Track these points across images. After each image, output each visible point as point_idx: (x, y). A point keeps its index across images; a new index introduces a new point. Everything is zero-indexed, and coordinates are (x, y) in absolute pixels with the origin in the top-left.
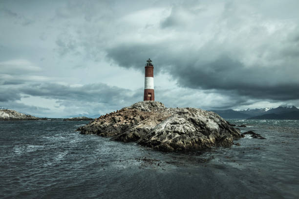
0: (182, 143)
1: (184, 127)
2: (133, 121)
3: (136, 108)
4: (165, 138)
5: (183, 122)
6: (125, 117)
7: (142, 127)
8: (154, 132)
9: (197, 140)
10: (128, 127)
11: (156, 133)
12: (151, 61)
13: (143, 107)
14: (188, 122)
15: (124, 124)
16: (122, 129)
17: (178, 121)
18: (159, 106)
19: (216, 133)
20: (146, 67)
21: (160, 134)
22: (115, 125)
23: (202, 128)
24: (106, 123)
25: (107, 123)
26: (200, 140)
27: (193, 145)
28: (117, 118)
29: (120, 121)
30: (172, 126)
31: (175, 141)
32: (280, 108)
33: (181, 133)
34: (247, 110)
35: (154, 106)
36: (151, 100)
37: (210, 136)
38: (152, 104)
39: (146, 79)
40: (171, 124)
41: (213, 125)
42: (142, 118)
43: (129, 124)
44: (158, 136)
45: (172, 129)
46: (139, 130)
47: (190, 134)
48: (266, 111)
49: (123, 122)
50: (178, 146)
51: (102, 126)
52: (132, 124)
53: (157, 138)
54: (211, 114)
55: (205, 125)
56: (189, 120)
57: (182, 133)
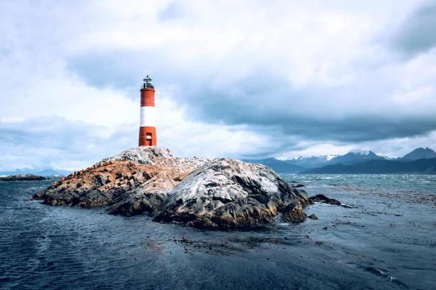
0: (230, 216)
1: (229, 191)
2: (132, 181)
3: (129, 159)
4: (201, 210)
5: (224, 182)
6: (117, 174)
7: (152, 192)
8: (181, 200)
9: (252, 212)
10: (124, 191)
11: (184, 200)
12: (150, 80)
13: (140, 158)
14: (232, 182)
15: (116, 186)
16: (114, 195)
17: (217, 182)
18: (165, 154)
19: (276, 198)
20: (142, 90)
21: (192, 202)
22: (102, 189)
23: (254, 192)
24: (85, 186)
25: (87, 186)
26: (255, 211)
27: (247, 218)
28: (104, 176)
29: (108, 181)
30: (208, 189)
31: (219, 213)
32: (350, 154)
33: (225, 201)
34: (299, 159)
35: (157, 155)
36: (151, 145)
37: (270, 204)
38: (153, 151)
39: (142, 111)
40: (207, 186)
41: (270, 186)
42: (147, 177)
43: (125, 186)
44: (188, 206)
45: (209, 194)
46: (148, 196)
47: (240, 202)
48: (329, 159)
49: (115, 183)
50: (225, 221)
51: (79, 190)
52: (131, 185)
53: (187, 210)
54: (261, 169)
55: (259, 187)
56: (233, 179)
57: (228, 201)
